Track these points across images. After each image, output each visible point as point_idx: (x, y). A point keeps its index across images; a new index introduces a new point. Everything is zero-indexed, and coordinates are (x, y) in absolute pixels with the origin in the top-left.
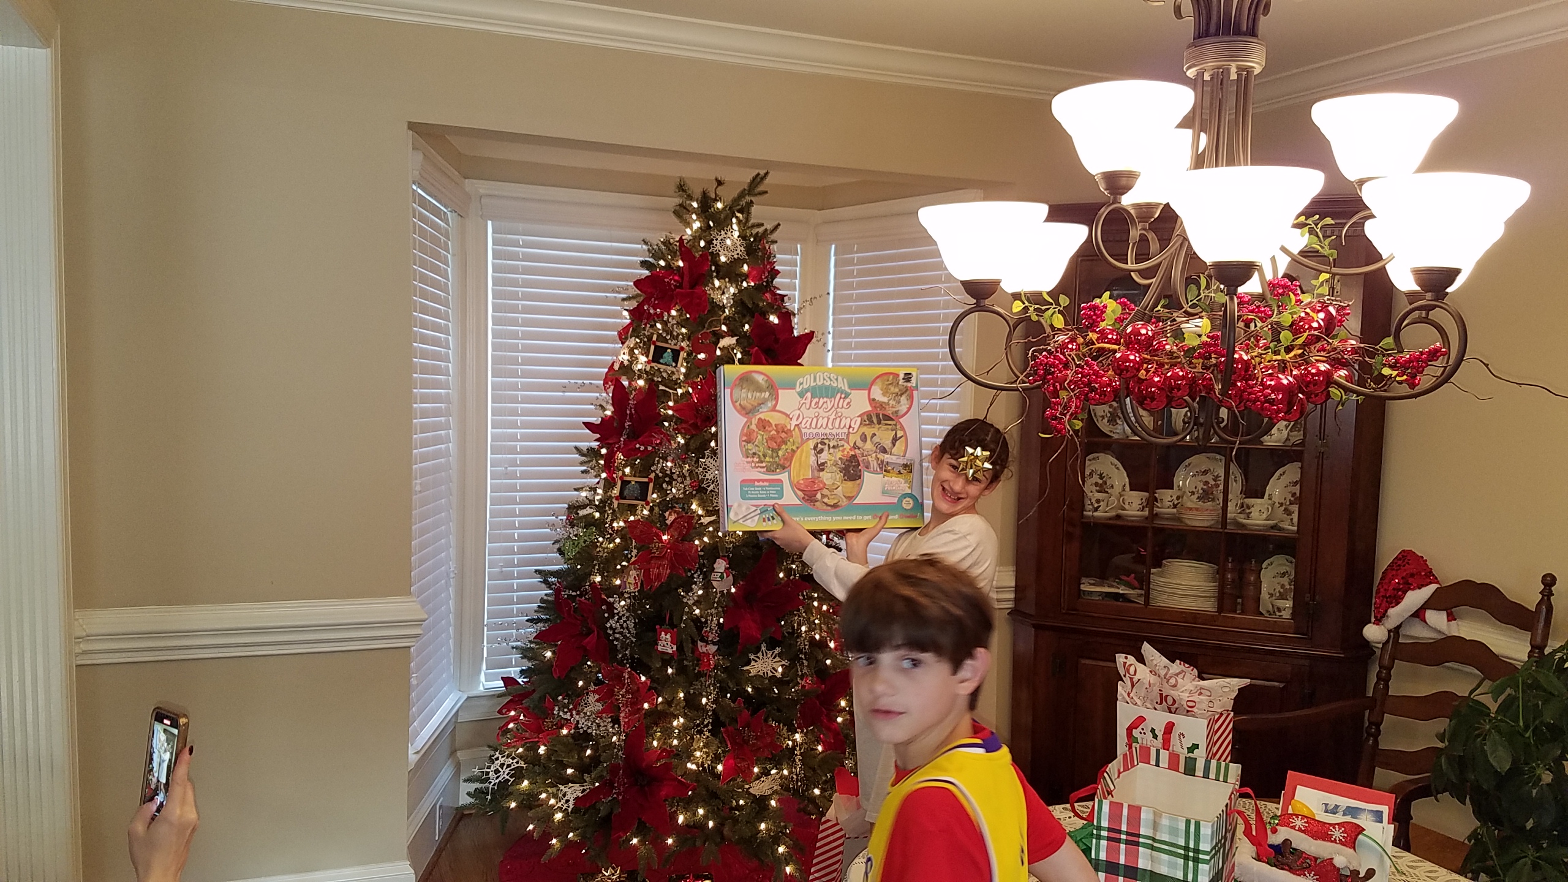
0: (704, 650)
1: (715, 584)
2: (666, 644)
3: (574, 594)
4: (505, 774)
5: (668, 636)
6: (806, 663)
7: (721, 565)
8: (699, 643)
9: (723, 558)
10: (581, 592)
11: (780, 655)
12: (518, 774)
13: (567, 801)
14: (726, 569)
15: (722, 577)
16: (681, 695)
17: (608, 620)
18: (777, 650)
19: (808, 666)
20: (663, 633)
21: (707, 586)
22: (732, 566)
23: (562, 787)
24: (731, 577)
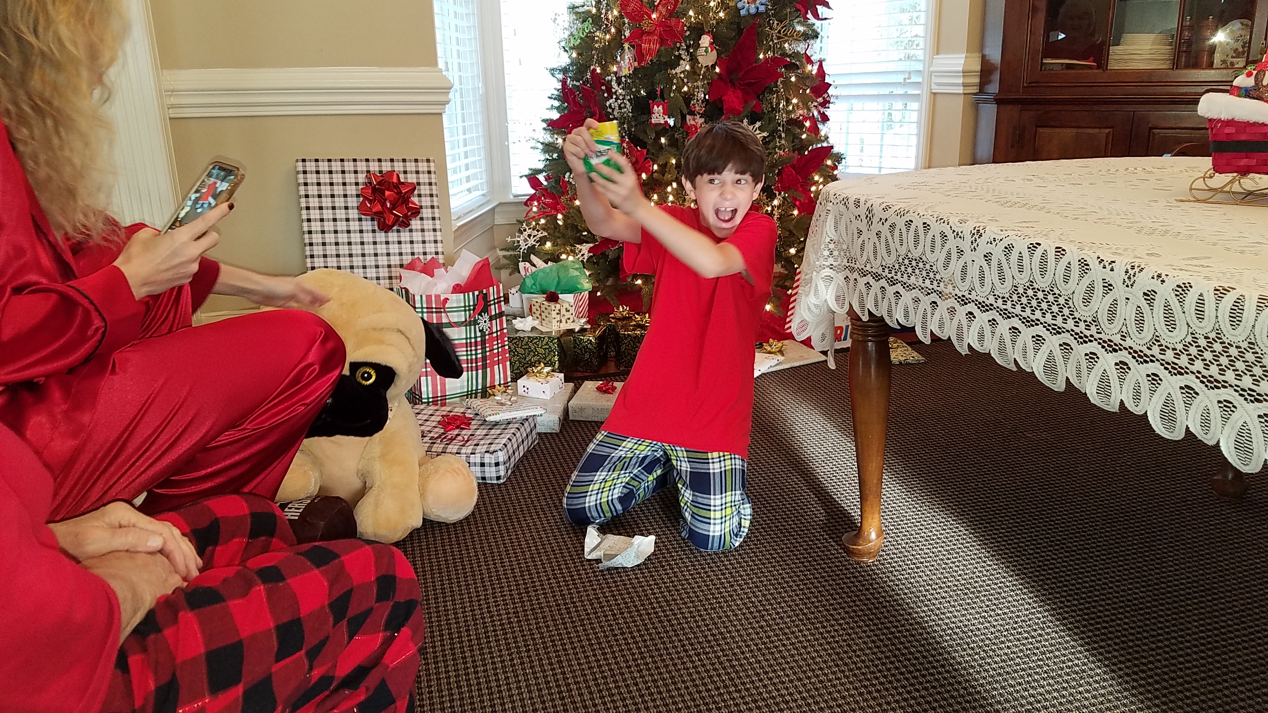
0: (693, 123)
1: (700, 59)
2: (658, 116)
3: (578, 84)
4: (531, 242)
5: (661, 108)
6: (783, 135)
7: (706, 40)
8: (688, 117)
9: (708, 33)
10: (584, 82)
11: (760, 128)
12: (542, 241)
13: (583, 255)
14: (711, 44)
15: (706, 51)
16: (674, 161)
17: (607, 99)
18: (758, 124)
19: (785, 139)
20: (655, 107)
21: (693, 60)
22: (717, 40)
23: (578, 246)
24: (715, 52)
